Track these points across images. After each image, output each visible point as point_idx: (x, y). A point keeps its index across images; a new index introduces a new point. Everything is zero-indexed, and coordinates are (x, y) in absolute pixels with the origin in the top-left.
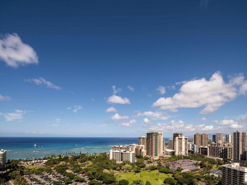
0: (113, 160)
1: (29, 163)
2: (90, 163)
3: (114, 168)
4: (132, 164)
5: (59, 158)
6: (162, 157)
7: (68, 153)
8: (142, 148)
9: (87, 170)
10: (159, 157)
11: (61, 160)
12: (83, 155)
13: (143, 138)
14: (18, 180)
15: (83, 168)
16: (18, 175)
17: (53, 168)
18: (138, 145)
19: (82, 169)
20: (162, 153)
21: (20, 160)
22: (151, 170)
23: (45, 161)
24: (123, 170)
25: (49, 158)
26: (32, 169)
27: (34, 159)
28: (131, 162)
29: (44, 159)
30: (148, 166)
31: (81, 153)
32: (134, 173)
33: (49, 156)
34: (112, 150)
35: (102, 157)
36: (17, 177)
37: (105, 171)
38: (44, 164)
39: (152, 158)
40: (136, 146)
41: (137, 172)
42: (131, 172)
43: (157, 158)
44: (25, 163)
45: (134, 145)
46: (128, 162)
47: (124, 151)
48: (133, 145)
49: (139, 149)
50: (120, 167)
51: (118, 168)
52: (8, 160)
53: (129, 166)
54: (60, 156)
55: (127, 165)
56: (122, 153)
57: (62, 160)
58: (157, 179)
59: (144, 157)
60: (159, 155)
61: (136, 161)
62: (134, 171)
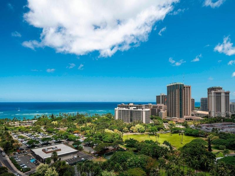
0: (119, 120)
4: (145, 125)
6: (190, 119)
8: (161, 107)
10: (186, 119)
13: (163, 96)
18: (155, 105)
19: (77, 128)
20: (191, 115)
23: (34, 121)
24: (132, 132)
25: (39, 118)
28: (144, 122)
34: (118, 108)
37: (107, 130)
39: (175, 120)
40: (152, 107)
42: (143, 134)
43: (182, 121)
46: (140, 123)
47: (134, 109)
48: (148, 105)
49: (157, 109)
50: (129, 128)
51: (126, 129)
53: (141, 126)
55: (138, 126)
56: (131, 111)
57: (55, 120)
59: (164, 119)
60: (185, 117)
61: (151, 122)
62: (148, 134)
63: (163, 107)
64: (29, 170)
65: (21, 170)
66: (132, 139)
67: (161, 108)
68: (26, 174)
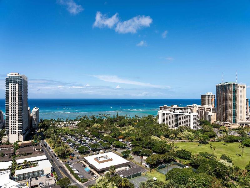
0: (163, 124)
1: (61, 123)
2: (131, 128)
3: (167, 135)
4: (193, 132)
5: (92, 119)
6: (246, 124)
7: (102, 114)
8: (209, 109)
9: (128, 135)
10: (241, 124)
11: (94, 121)
12: (121, 118)
13: (209, 96)
14: (53, 139)
15: (123, 132)
16: (53, 133)
17: (86, 131)
18: (201, 106)
19: (121, 133)
20: (245, 119)
21: (52, 120)
22: (228, 142)
23: (77, 123)
24: (180, 139)
25: (81, 119)
26: (64, 130)
27: (65, 120)
28: (192, 128)
29: (76, 120)
30: (220, 135)
31: (118, 115)
32: (198, 144)
33: (80, 117)
34: (161, 111)
35: (147, 121)
36: (52, 136)
37: (153, 137)
38: (76, 125)
39: (227, 125)
40: (197, 108)
41: (203, 142)
42: (193, 142)
43: (236, 126)
44: (57, 123)
45: (195, 105)
46: (188, 129)
47: (180, 112)
48: (192, 106)
49: (204, 111)
50: (176, 134)
51: (173, 135)
52: (41, 119)
53: (190, 133)
54: (93, 118)
55: (186, 132)
56: (177, 115)
57: (97, 122)
58: (240, 155)
59: (213, 123)
60: (239, 121)
61: (199, 128)
62: (198, 142)
63: (211, 109)
64: (86, 180)
65: (80, 180)
66: (184, 150)
67: (209, 111)
68: (85, 185)
